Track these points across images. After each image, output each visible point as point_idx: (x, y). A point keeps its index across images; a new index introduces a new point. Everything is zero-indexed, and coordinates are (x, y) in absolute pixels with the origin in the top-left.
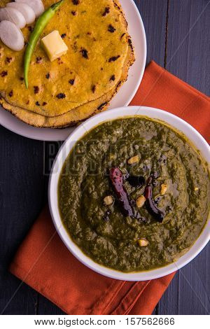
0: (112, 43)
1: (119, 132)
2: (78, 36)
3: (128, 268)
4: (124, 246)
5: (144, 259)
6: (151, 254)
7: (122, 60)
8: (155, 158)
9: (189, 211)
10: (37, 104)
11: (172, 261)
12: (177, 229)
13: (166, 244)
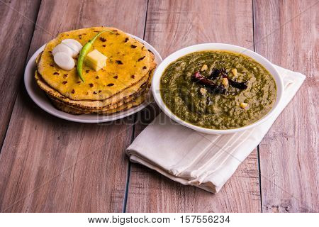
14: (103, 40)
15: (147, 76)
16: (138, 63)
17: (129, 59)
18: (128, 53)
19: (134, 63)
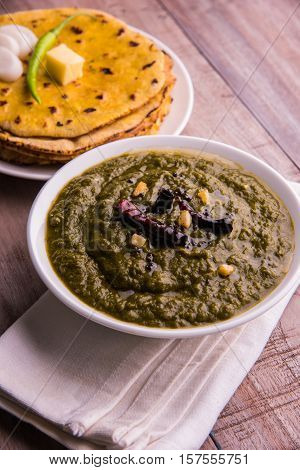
8: (166, 177)
14: (77, 31)
15: (160, 97)
16: (142, 72)
17: (125, 67)
18: (123, 56)
19: (135, 73)
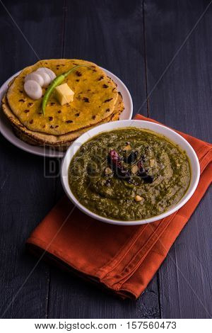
0: (106, 94)
1: (114, 137)
2: (81, 93)
3: (129, 216)
4: (124, 202)
5: (140, 210)
6: (146, 207)
7: (115, 101)
9: (174, 179)
10: (51, 127)
11: (164, 211)
12: (166, 190)
13: (157, 199)
